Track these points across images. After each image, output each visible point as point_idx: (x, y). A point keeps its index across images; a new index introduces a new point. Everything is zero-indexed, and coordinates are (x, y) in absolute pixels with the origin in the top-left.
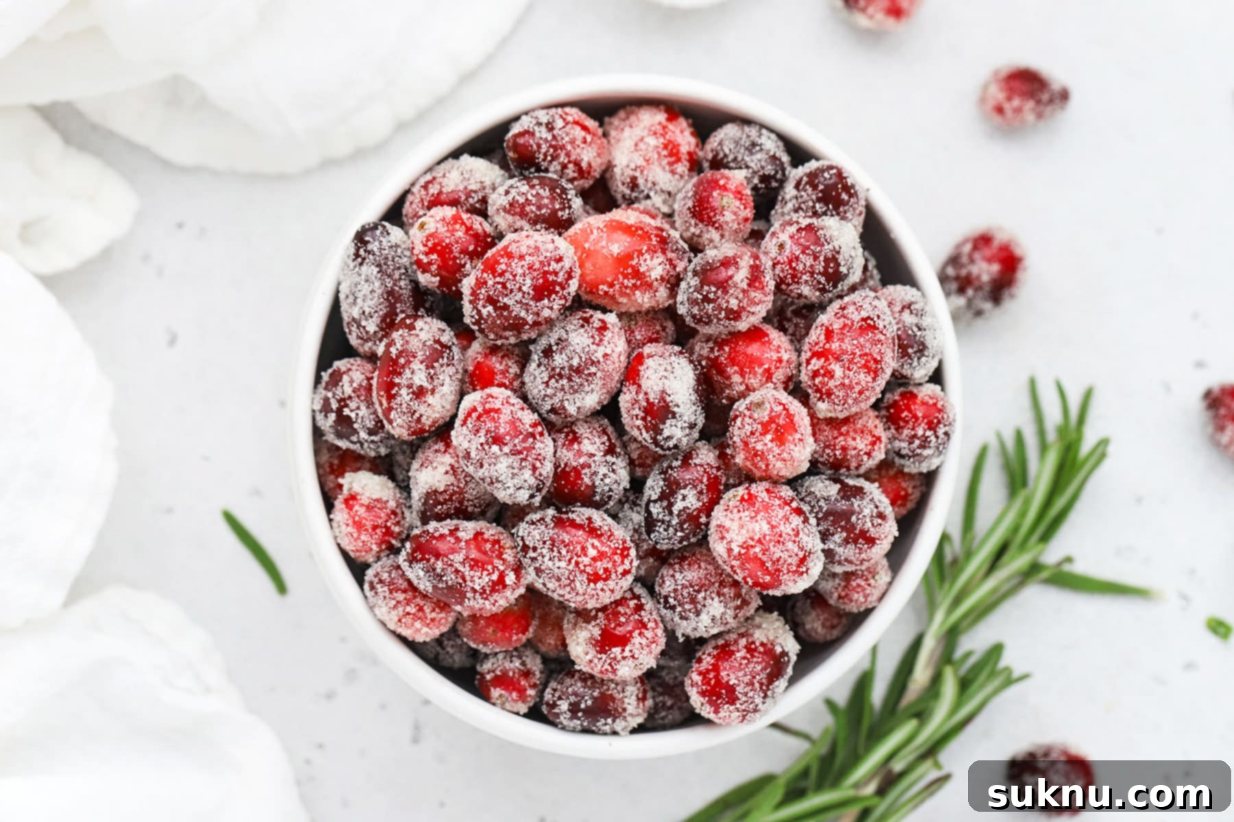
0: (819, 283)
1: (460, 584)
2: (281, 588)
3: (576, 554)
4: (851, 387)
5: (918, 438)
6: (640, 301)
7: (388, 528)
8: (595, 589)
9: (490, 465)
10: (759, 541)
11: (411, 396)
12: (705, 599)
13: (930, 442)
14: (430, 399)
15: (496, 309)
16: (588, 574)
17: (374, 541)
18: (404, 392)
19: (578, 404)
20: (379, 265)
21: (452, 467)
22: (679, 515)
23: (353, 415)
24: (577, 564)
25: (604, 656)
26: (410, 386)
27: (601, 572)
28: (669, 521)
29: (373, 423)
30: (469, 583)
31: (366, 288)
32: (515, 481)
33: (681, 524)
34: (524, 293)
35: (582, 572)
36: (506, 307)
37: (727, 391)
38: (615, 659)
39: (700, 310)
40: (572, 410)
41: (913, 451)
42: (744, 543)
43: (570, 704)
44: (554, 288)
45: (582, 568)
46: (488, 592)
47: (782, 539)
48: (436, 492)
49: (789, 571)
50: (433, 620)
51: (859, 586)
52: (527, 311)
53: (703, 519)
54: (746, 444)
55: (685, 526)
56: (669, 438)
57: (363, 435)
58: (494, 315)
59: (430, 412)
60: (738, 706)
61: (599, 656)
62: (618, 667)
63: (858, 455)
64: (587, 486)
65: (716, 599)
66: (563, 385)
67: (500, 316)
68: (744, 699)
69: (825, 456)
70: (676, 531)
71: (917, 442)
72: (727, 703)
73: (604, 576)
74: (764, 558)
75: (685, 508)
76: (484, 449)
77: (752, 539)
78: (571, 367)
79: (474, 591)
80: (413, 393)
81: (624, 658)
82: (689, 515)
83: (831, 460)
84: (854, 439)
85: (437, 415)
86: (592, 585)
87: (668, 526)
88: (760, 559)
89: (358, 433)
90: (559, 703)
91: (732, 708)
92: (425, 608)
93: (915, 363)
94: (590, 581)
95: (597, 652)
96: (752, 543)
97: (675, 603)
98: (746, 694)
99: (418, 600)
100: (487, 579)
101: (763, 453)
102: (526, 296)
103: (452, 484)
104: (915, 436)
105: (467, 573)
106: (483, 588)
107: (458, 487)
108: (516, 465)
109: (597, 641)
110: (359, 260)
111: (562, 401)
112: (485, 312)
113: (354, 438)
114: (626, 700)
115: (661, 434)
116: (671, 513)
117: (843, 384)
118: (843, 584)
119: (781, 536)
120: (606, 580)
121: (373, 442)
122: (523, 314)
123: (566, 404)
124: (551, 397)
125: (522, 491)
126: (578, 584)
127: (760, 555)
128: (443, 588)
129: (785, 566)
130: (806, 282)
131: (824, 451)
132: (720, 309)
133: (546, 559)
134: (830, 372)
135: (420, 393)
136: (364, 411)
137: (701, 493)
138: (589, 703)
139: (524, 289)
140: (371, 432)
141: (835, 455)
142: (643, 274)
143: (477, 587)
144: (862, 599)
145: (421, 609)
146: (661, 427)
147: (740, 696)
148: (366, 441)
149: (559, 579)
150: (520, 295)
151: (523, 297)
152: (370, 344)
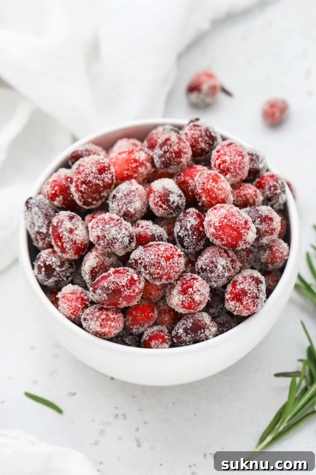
0: (206, 140)
1: (117, 287)
2: (59, 411)
3: (156, 251)
4: (235, 163)
5: (272, 186)
6: (141, 171)
7: (82, 298)
8: (170, 264)
9: (108, 234)
10: (225, 218)
11: (68, 233)
12: (216, 260)
13: (277, 187)
14: (76, 232)
15: (86, 185)
16: (164, 257)
17: (79, 304)
18: (65, 233)
19: (133, 207)
20: (38, 206)
21: (96, 256)
22: (191, 229)
23: (50, 263)
24: (158, 255)
25: (187, 295)
26: (66, 230)
27: (169, 256)
28: (188, 234)
29: (59, 262)
30: (120, 284)
31: (36, 217)
32: (120, 235)
33: (193, 233)
34: (94, 173)
35: (162, 257)
36: (90, 182)
37: (189, 188)
38: (191, 294)
39: (165, 158)
40: (132, 211)
41: (273, 194)
42: (220, 221)
43: (183, 329)
44: (105, 169)
45: (161, 255)
46: (129, 285)
47: (233, 214)
48: (94, 269)
49: (243, 228)
50: (114, 318)
51: (277, 249)
52: (98, 180)
53: (201, 229)
54: (203, 189)
55: (195, 233)
56: (174, 202)
57: (58, 269)
58: (86, 187)
59: (78, 237)
60: (249, 295)
61: (185, 296)
62: (194, 297)
63: (251, 196)
64: (151, 235)
65: (221, 258)
66: (124, 202)
67: (89, 187)
68: (249, 292)
69: (239, 201)
70: (192, 236)
71: (272, 189)
72: (244, 296)
73: (171, 257)
74: (230, 224)
75: (192, 225)
76: (103, 230)
77: (222, 218)
78: (125, 195)
79: (123, 286)
80: (69, 232)
81: (195, 292)
82: (195, 227)
83: (242, 202)
84: (247, 190)
85: (82, 238)
86: (168, 262)
87: (189, 236)
88: (229, 225)
89: (55, 270)
90: (179, 331)
91: (247, 298)
92: (109, 314)
93: (258, 162)
94: (166, 260)
95: (183, 295)
96: (223, 220)
97: (205, 267)
98: (249, 289)
99: (105, 312)
100: (126, 279)
101: (211, 188)
102: (96, 174)
103: (99, 262)
104: (270, 187)
105: (117, 281)
106: (126, 284)
107: (102, 262)
108: (118, 229)
109: (181, 291)
110: (30, 209)
111: (127, 208)
112: (83, 189)
113: (55, 273)
114: (205, 319)
115: (170, 201)
116: (187, 230)
117: (231, 163)
118: (270, 252)
119: (232, 213)
120: (173, 258)
121: (63, 271)
122: (97, 182)
123: (129, 209)
124: (122, 209)
125: (125, 238)
126: (162, 263)
127: (228, 223)
128: (111, 293)
129: (240, 225)
130: (201, 141)
131: (237, 199)
132: (171, 153)
133: (146, 259)
134: (224, 161)
135: (71, 231)
136: (54, 259)
137: (195, 218)
138: (191, 325)
139: (94, 171)
140: (61, 267)
141: (242, 199)
142: (138, 160)
143: (124, 284)
144: (280, 255)
145: (107, 315)
146: (169, 198)
147: (248, 291)
148: (60, 272)
149: (154, 265)
150: (93, 174)
151: (95, 175)
152: (47, 239)
